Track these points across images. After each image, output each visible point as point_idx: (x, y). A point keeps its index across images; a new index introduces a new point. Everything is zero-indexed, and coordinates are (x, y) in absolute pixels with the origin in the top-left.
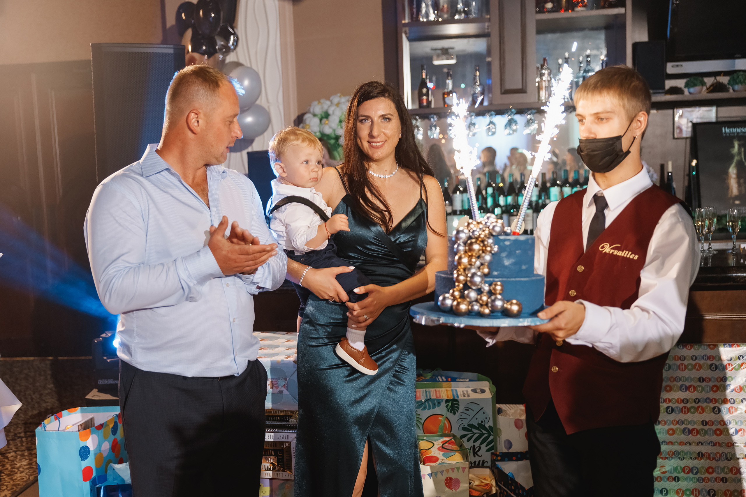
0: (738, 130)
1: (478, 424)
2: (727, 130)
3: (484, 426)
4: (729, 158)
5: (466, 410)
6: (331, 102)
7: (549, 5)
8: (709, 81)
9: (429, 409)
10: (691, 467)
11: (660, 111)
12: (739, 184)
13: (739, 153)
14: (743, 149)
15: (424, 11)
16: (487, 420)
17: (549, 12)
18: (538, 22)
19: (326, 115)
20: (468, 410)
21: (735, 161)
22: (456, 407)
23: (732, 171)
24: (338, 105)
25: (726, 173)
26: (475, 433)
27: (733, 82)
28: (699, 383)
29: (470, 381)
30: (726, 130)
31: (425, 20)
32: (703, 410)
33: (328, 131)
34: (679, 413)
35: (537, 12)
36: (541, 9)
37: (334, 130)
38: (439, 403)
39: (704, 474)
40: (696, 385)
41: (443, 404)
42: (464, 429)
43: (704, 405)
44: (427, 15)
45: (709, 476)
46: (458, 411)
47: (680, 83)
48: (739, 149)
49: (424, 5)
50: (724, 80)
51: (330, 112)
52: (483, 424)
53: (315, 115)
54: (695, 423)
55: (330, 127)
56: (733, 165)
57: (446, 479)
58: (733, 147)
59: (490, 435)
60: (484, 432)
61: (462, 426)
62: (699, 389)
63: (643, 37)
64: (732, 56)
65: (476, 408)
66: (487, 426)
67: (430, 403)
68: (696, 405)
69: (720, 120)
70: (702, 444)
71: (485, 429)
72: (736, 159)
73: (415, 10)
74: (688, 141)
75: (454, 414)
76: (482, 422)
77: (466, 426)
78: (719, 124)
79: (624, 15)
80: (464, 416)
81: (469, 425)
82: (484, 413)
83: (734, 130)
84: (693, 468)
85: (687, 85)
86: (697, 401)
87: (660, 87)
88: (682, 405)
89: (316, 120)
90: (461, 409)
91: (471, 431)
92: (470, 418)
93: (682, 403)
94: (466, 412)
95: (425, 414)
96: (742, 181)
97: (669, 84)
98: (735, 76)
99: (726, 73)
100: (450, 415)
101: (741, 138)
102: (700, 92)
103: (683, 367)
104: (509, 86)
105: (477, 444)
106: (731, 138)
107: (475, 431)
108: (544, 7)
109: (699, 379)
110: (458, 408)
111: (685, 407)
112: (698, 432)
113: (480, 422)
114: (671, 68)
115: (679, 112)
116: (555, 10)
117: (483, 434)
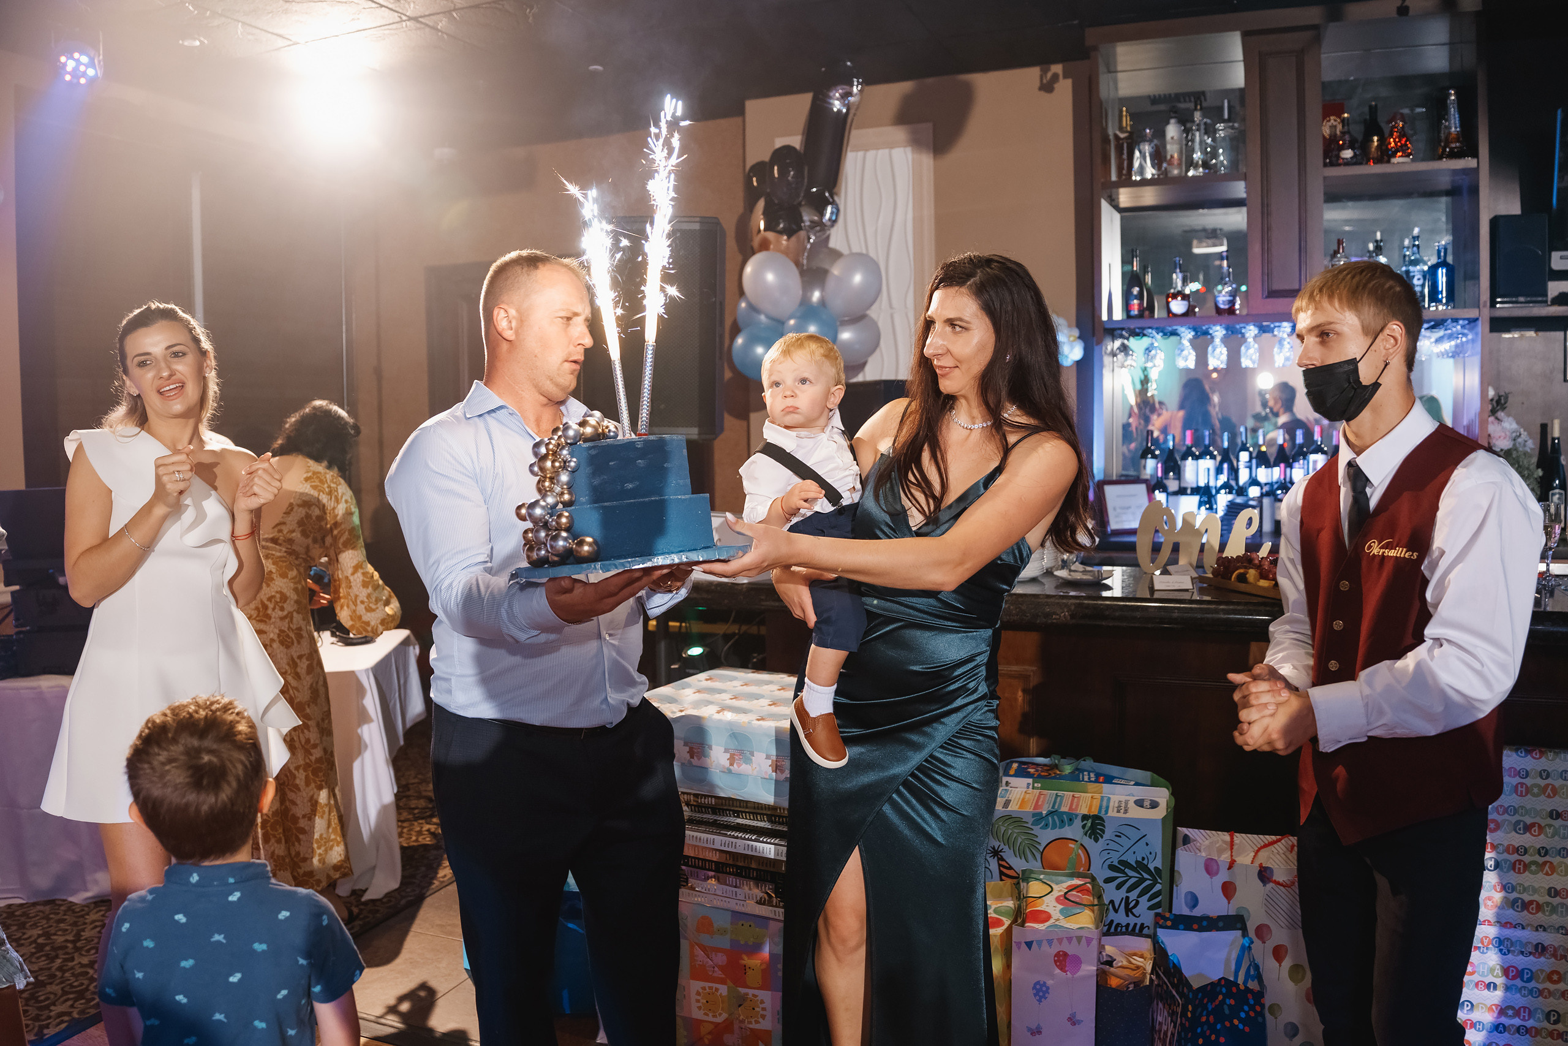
1: (1137, 862)
3: (1147, 866)
5: (1116, 836)
7: (1348, 154)
9: (1054, 827)
10: (1520, 969)
11: (1541, 334)
15: (1136, 164)
16: (1151, 857)
17: (1348, 163)
18: (1328, 182)
20: (1120, 837)
22: (1100, 830)
26: (1131, 877)
28: (1549, 821)
29: (1137, 784)
31: (1138, 178)
32: (1553, 869)
34: (1508, 871)
35: (1325, 165)
36: (1333, 160)
38: (1071, 820)
39: (1543, 982)
40: (1543, 823)
41: (1078, 823)
42: (1112, 867)
43: (1556, 860)
44: (1140, 171)
45: (1552, 987)
46: (1102, 837)
49: (1137, 154)
52: (1145, 862)
54: (1535, 891)
57: (1057, 955)
59: (1155, 882)
60: (1146, 876)
61: (1108, 862)
62: (1548, 830)
63: (1514, 208)
65: (1134, 835)
66: (1151, 866)
67: (1055, 817)
68: (1541, 860)
70: (1545, 930)
71: (1148, 871)
73: (1122, 164)
75: (1096, 840)
76: (1143, 859)
77: (1116, 863)
79: (1476, 171)
80: (1113, 846)
81: (1121, 862)
82: (1147, 844)
84: (1523, 970)
86: (1543, 852)
87: (1538, 293)
88: (1515, 857)
90: (1109, 833)
91: (1123, 872)
92: (1122, 850)
93: (1516, 855)
94: (1117, 839)
95: (1045, 836)
97: (1556, 288)
100: (1088, 842)
103: (1524, 789)
104: (1278, 284)
105: (1133, 895)
107: (1131, 873)
108: (1338, 157)
109: (1551, 812)
110: (1103, 832)
111: (1520, 861)
112: (1539, 907)
113: (1140, 859)
116: (1357, 161)
117: (1143, 880)
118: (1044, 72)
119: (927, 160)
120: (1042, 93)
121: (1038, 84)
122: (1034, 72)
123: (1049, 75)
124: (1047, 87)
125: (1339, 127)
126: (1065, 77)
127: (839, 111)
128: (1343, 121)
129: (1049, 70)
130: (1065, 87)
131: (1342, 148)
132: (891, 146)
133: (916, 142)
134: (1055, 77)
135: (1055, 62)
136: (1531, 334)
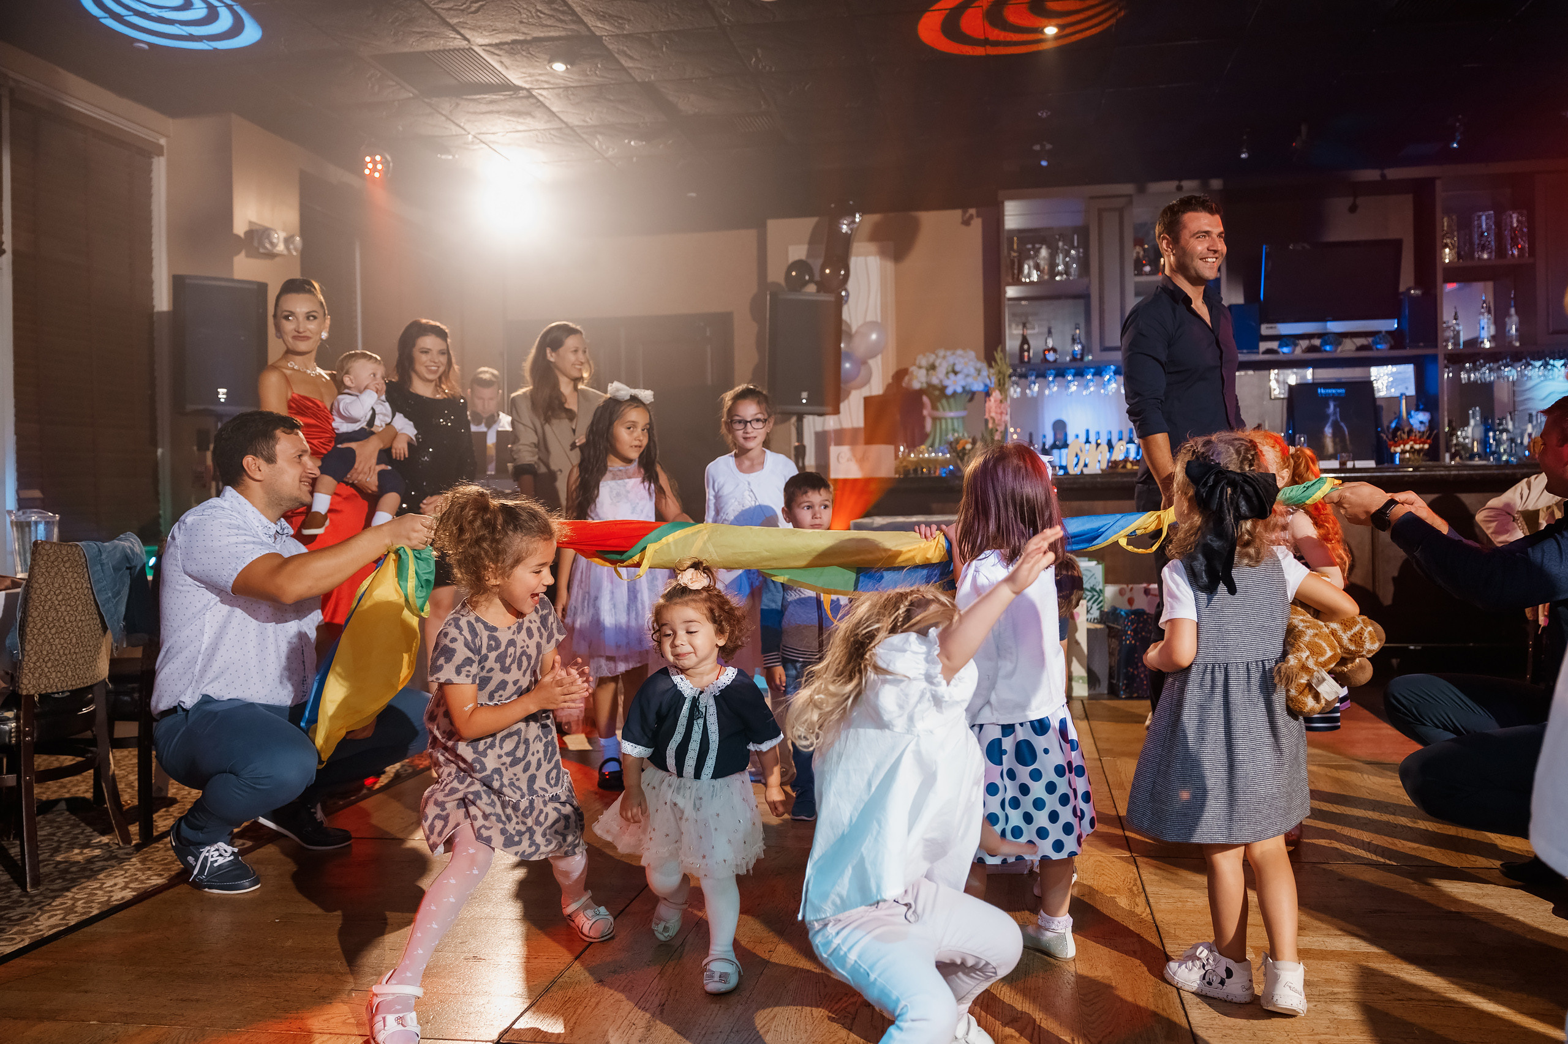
0: (1334, 391)
2: (1323, 391)
4: (1324, 418)
6: (937, 356)
7: (1147, 269)
8: (1304, 344)
11: (1257, 372)
12: (1335, 443)
13: (1335, 413)
14: (1338, 410)
15: (1026, 271)
17: (1147, 274)
18: (1137, 284)
19: (933, 367)
21: (1330, 421)
23: (1328, 431)
24: (944, 357)
25: (1322, 432)
27: (1325, 343)
30: (1321, 391)
31: (1028, 280)
33: (935, 381)
35: (1135, 275)
36: (1139, 272)
37: (941, 381)
44: (1029, 276)
47: (1274, 345)
48: (1334, 409)
49: (1026, 267)
50: (1317, 342)
51: (937, 364)
53: (920, 367)
55: (938, 378)
56: (1329, 424)
58: (1328, 407)
59: (1099, 596)
60: (1095, 593)
63: (1239, 299)
64: (1323, 319)
66: (1098, 589)
69: (1316, 381)
72: (1332, 418)
73: (1016, 271)
74: (1285, 402)
78: (1314, 385)
83: (1329, 391)
85: (1280, 346)
87: (1254, 348)
89: (923, 372)
96: (1337, 440)
97: (1264, 346)
98: (1326, 337)
99: (1319, 336)
101: (1334, 398)
102: (1293, 351)
104: (1108, 344)
106: (1326, 399)
108: (1142, 270)
114: (1265, 330)
115: (1274, 373)
116: (1152, 273)
117: (1093, 596)
118: (965, 213)
119: (890, 265)
120: (964, 227)
121: (960, 220)
122: (957, 214)
123: (968, 215)
124: (966, 222)
125: (1142, 253)
126: (978, 216)
127: (846, 233)
128: (1144, 250)
129: (967, 211)
130: (977, 223)
131: (1145, 265)
132: (867, 254)
133: (883, 253)
134: (971, 217)
135: (972, 207)
136: (1251, 372)
